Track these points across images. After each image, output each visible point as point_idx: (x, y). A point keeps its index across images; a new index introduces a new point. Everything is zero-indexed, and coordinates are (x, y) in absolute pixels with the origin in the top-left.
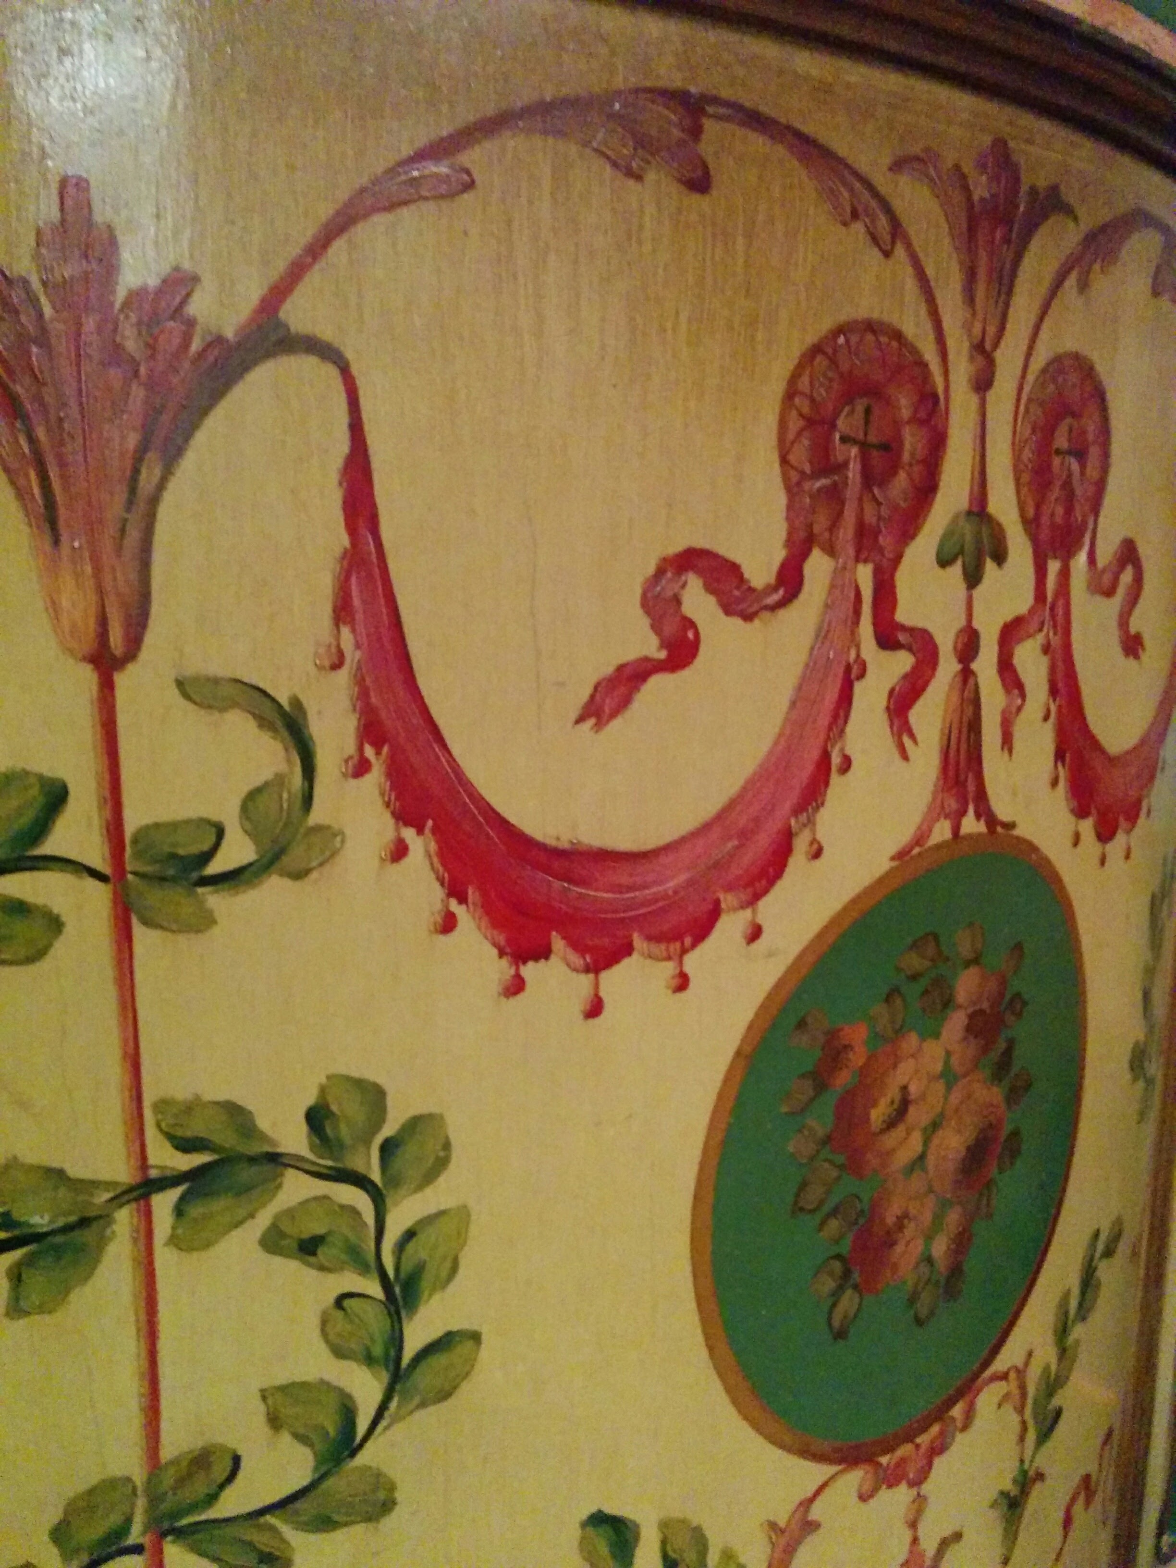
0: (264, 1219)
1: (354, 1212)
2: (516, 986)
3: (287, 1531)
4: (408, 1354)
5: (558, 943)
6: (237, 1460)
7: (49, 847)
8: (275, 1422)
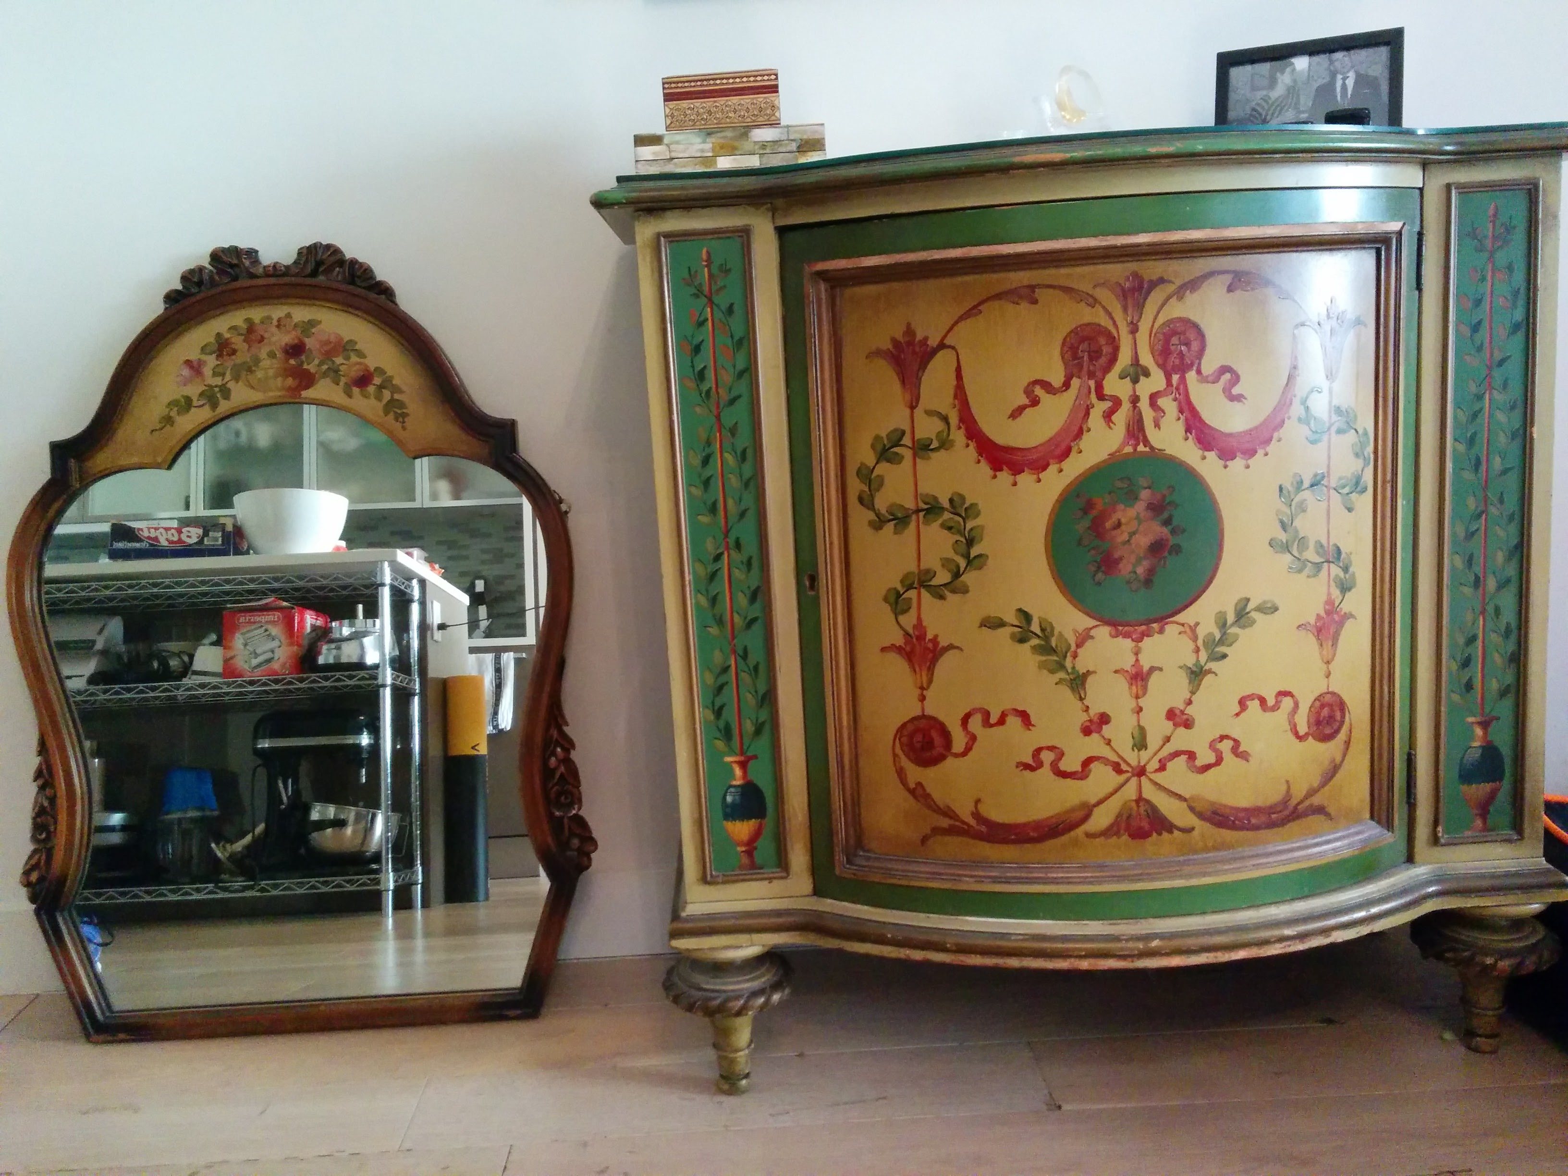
0: (940, 521)
1: (959, 522)
2: (995, 477)
3: (946, 592)
4: (972, 556)
5: (1005, 467)
6: (935, 573)
7: (902, 443)
8: (943, 566)
